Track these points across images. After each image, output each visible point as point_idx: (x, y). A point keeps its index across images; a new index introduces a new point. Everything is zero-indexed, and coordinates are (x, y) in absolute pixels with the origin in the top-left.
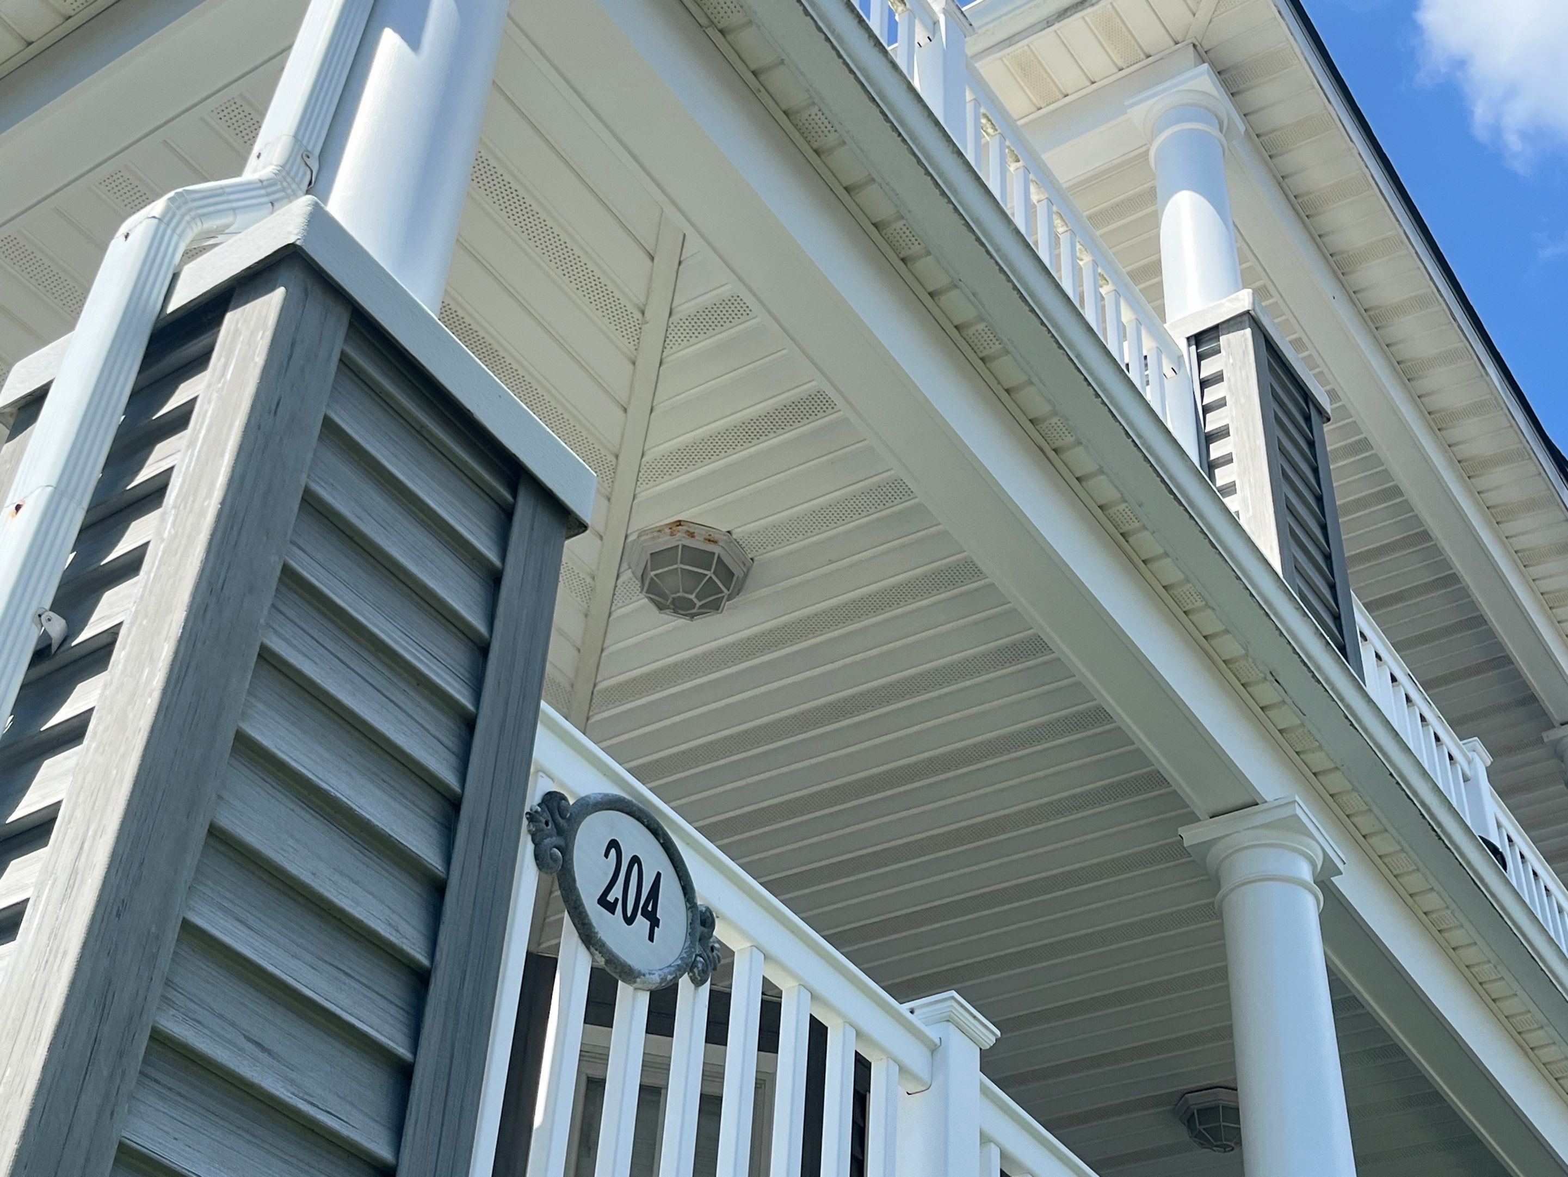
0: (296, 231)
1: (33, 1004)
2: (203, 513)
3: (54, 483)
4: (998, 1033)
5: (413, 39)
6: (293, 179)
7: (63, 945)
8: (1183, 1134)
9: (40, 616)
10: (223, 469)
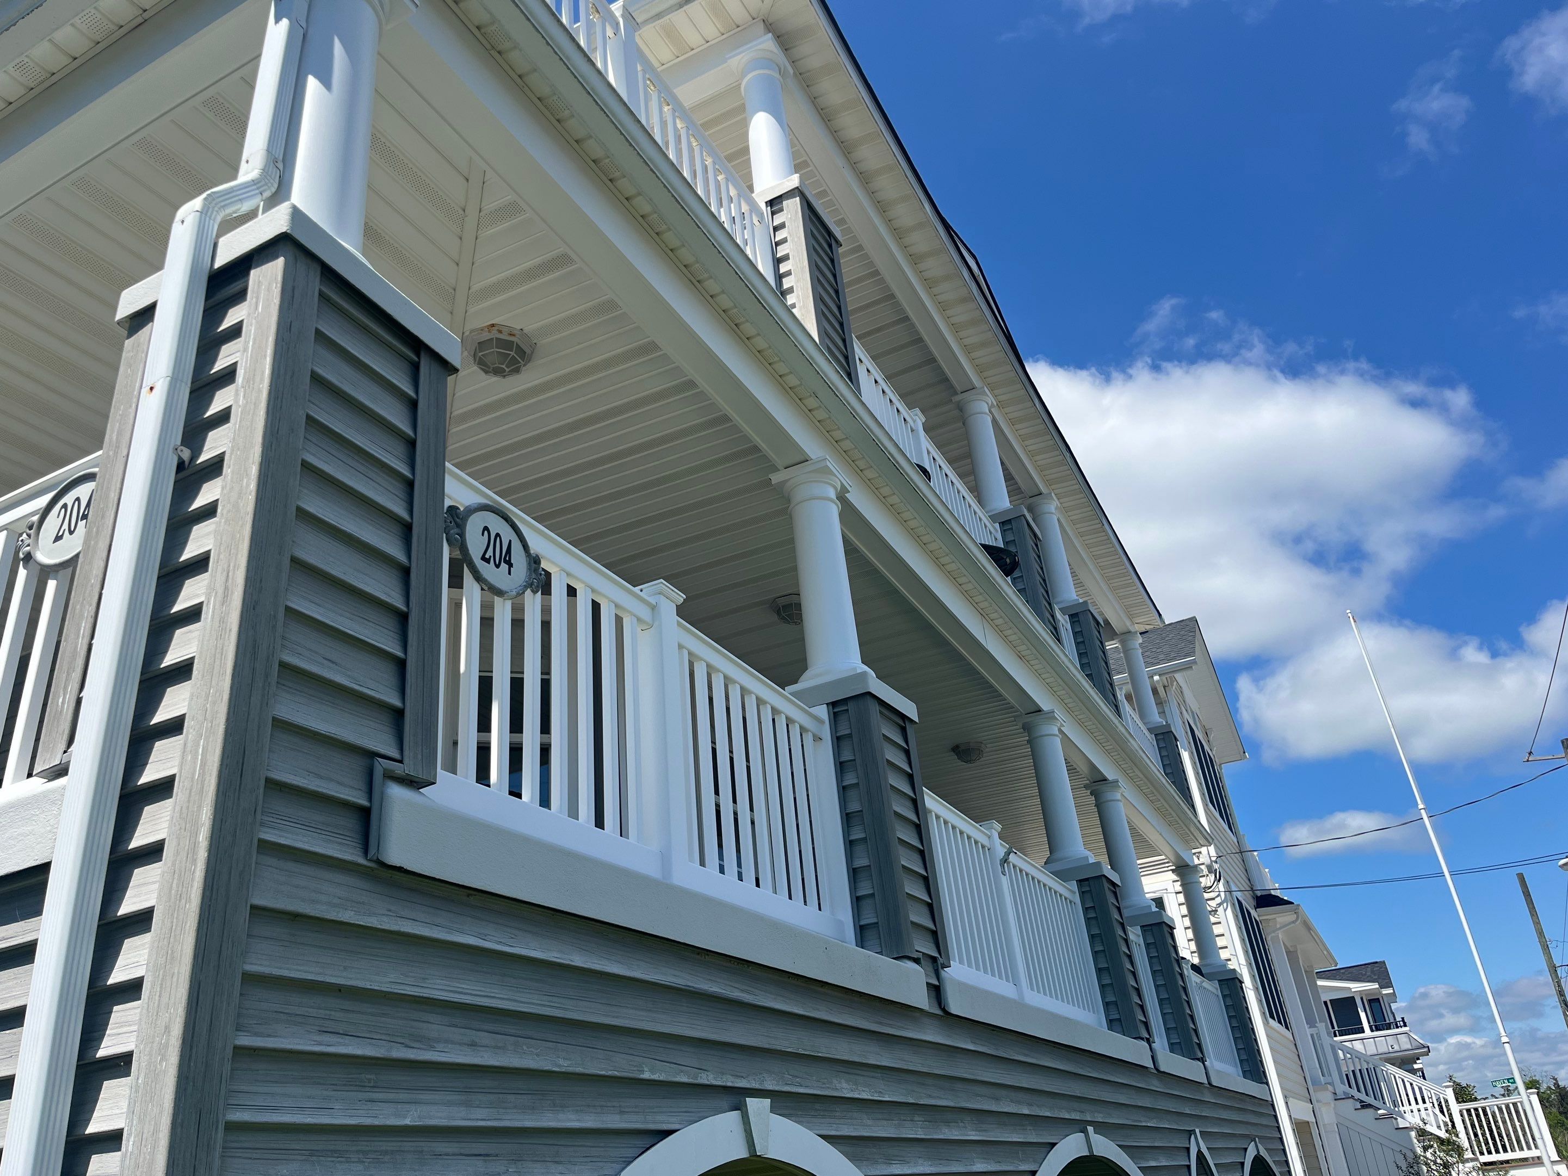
0: (286, 224)
1: (218, 656)
2: (260, 391)
3: (170, 374)
4: (685, 597)
5: (326, 82)
6: (270, 177)
7: (228, 627)
8: (775, 617)
9: (176, 449)
10: (267, 367)
